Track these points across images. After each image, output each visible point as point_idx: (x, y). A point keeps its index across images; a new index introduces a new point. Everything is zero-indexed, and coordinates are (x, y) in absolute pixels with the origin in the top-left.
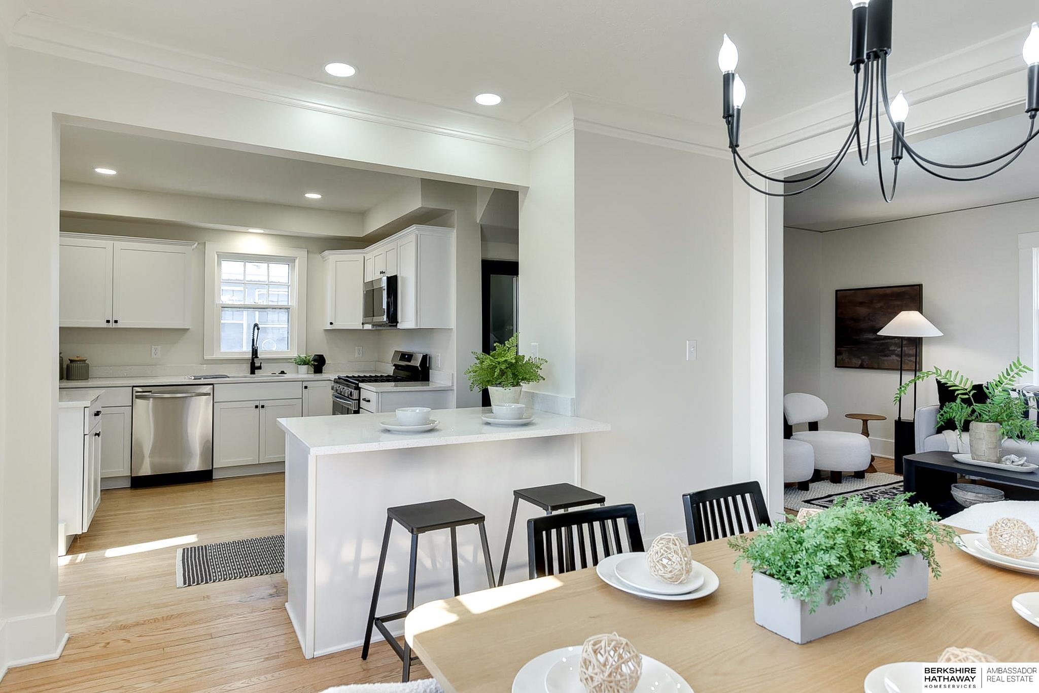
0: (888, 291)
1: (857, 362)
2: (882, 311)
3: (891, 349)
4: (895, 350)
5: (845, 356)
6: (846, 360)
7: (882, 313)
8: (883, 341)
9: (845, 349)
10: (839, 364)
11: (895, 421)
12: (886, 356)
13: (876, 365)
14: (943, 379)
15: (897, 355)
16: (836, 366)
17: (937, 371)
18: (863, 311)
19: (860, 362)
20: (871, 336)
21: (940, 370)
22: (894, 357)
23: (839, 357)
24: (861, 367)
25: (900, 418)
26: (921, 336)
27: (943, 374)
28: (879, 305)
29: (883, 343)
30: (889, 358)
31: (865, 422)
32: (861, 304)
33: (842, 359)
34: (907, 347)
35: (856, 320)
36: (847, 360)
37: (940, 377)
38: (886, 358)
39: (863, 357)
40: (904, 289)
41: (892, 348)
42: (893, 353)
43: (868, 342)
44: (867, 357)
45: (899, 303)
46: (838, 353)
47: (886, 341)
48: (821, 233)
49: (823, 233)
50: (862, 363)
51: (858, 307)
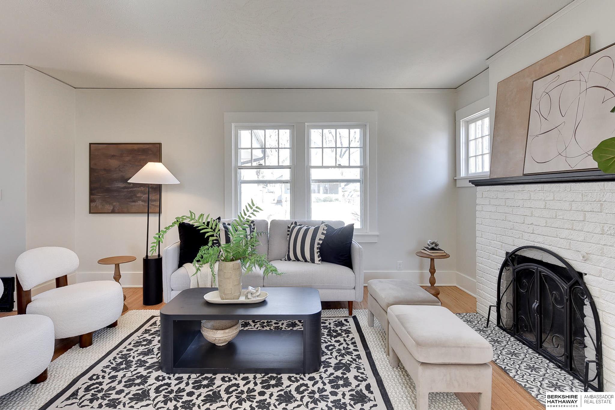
0: (136, 147)
1: (109, 208)
2: (131, 164)
3: (137, 196)
4: (141, 197)
5: (98, 203)
7: (131, 165)
8: (131, 189)
9: (99, 197)
10: (92, 211)
11: (144, 259)
12: (134, 201)
13: (125, 210)
14: (196, 222)
15: (143, 201)
16: (90, 213)
17: (191, 215)
18: (114, 163)
19: (112, 208)
20: (121, 185)
21: (194, 214)
22: (140, 203)
23: (93, 204)
24: (113, 212)
25: (147, 256)
26: (161, 184)
27: (197, 218)
28: (127, 159)
29: (131, 191)
30: (136, 203)
31: (117, 266)
32: (113, 156)
33: (96, 205)
34: (151, 194)
35: (108, 171)
36: (100, 207)
37: (193, 221)
38: (133, 204)
39: (114, 204)
40: (147, 146)
41: (139, 195)
42: (139, 199)
43: (119, 190)
44: (118, 204)
45: (144, 157)
46: (91, 201)
47: (134, 189)
48: (74, 89)
49: (76, 89)
50: (113, 209)
51: (110, 159)
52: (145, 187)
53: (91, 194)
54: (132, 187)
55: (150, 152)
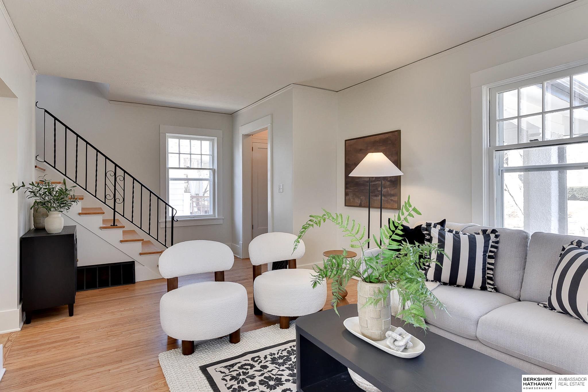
0: (378, 138)
1: (358, 202)
5: (350, 196)
6: (351, 199)
8: (374, 183)
9: (351, 190)
10: (347, 203)
12: (376, 196)
16: (345, 205)
23: (347, 198)
24: (361, 206)
29: (374, 184)
30: (378, 197)
32: (361, 149)
33: (349, 199)
34: (390, 188)
38: (375, 198)
39: (362, 197)
40: (387, 136)
43: (365, 184)
44: (364, 198)
46: (346, 194)
47: (376, 183)
48: (337, 93)
49: (338, 92)
50: (361, 203)
51: (358, 153)
52: (385, 181)
53: (346, 188)
54: (374, 181)
55: (390, 142)
